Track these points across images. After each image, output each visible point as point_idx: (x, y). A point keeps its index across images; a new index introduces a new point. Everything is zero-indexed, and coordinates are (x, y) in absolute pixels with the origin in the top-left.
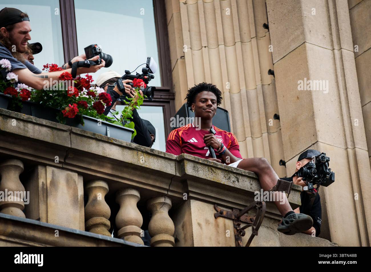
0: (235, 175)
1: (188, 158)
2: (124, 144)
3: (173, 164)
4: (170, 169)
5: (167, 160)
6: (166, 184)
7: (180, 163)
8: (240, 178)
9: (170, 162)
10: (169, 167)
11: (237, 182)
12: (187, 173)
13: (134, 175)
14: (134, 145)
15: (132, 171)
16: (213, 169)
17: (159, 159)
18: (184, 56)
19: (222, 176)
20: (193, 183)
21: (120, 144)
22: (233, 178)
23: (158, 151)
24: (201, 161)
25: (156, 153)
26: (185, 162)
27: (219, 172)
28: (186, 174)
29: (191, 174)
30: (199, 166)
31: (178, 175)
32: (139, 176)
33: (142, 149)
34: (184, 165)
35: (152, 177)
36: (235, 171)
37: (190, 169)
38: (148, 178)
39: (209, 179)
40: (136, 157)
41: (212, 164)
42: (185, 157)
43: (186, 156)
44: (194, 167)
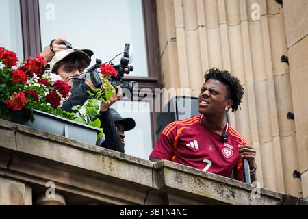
0: (229, 188)
1: (169, 165)
2: (86, 147)
3: (149, 173)
4: (146, 179)
5: (141, 168)
6: (141, 198)
7: (158, 172)
8: (236, 191)
9: (145, 170)
10: (145, 178)
11: (231, 197)
12: (168, 185)
13: (99, 186)
14: (99, 149)
15: (97, 181)
16: (201, 180)
17: (132, 166)
18: (175, 38)
19: (213, 190)
20: (174, 198)
21: (80, 146)
22: (227, 192)
23: (131, 157)
24: (185, 170)
25: (128, 159)
26: (165, 170)
27: (209, 184)
28: (165, 186)
29: (172, 186)
30: (183, 176)
31: (156, 187)
32: (105, 188)
33: (109, 153)
34: (163, 175)
35: (122, 189)
36: (229, 183)
37: (171, 180)
38: (117, 191)
39: (195, 193)
40: (101, 164)
41: (200, 174)
42: (165, 164)
43: (167, 163)
44: (177, 177)
